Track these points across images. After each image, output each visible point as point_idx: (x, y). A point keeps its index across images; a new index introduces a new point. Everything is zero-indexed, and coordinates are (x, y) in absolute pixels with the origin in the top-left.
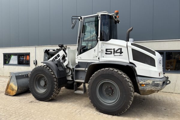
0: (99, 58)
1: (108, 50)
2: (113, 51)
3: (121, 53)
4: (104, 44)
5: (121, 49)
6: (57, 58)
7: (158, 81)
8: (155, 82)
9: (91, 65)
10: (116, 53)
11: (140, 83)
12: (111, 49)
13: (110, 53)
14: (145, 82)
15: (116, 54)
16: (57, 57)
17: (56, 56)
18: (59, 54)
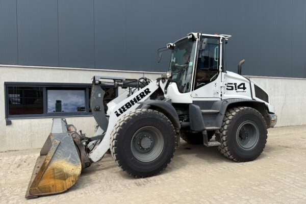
0: (221, 95)
2: (234, 86)
3: (244, 89)
4: (225, 77)
5: (244, 84)
6: (145, 96)
10: (239, 88)
12: (232, 84)
13: (231, 88)
15: (238, 90)
16: (145, 94)
17: (143, 93)
18: (148, 89)
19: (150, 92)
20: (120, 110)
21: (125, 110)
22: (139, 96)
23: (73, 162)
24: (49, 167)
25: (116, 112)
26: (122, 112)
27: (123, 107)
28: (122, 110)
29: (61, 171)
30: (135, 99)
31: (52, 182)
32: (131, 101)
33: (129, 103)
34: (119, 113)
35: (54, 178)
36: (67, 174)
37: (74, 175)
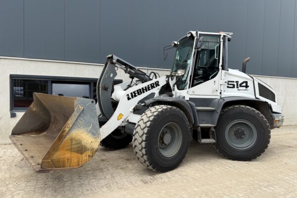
3: (247, 88)
20: (131, 94)
21: (135, 96)
22: (150, 86)
23: (94, 134)
26: (132, 97)
29: (79, 142)
30: (146, 87)
31: (68, 155)
32: (143, 89)
33: (140, 90)
34: (130, 97)
35: (71, 150)
36: (85, 147)
37: (92, 149)
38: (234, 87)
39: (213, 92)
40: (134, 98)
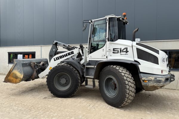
0: (107, 57)
1: (115, 50)
2: (119, 50)
3: (127, 52)
4: (112, 44)
5: (127, 49)
6: (70, 55)
7: (160, 78)
8: (158, 79)
9: (99, 63)
11: (143, 79)
12: (118, 49)
13: (117, 52)
14: (147, 78)
15: (122, 53)
17: (70, 53)
18: (73, 52)
19: (73, 53)
20: (56, 58)
21: (59, 59)
23: (20, 73)
24: (12, 72)
25: (54, 58)
26: (57, 60)
27: (58, 57)
28: (57, 58)
29: (16, 75)
30: (65, 55)
32: (63, 55)
33: (61, 56)
34: (56, 59)
35: (13, 77)
36: (18, 77)
37: (20, 78)
38: (118, 53)
39: (102, 56)
40: (58, 60)
